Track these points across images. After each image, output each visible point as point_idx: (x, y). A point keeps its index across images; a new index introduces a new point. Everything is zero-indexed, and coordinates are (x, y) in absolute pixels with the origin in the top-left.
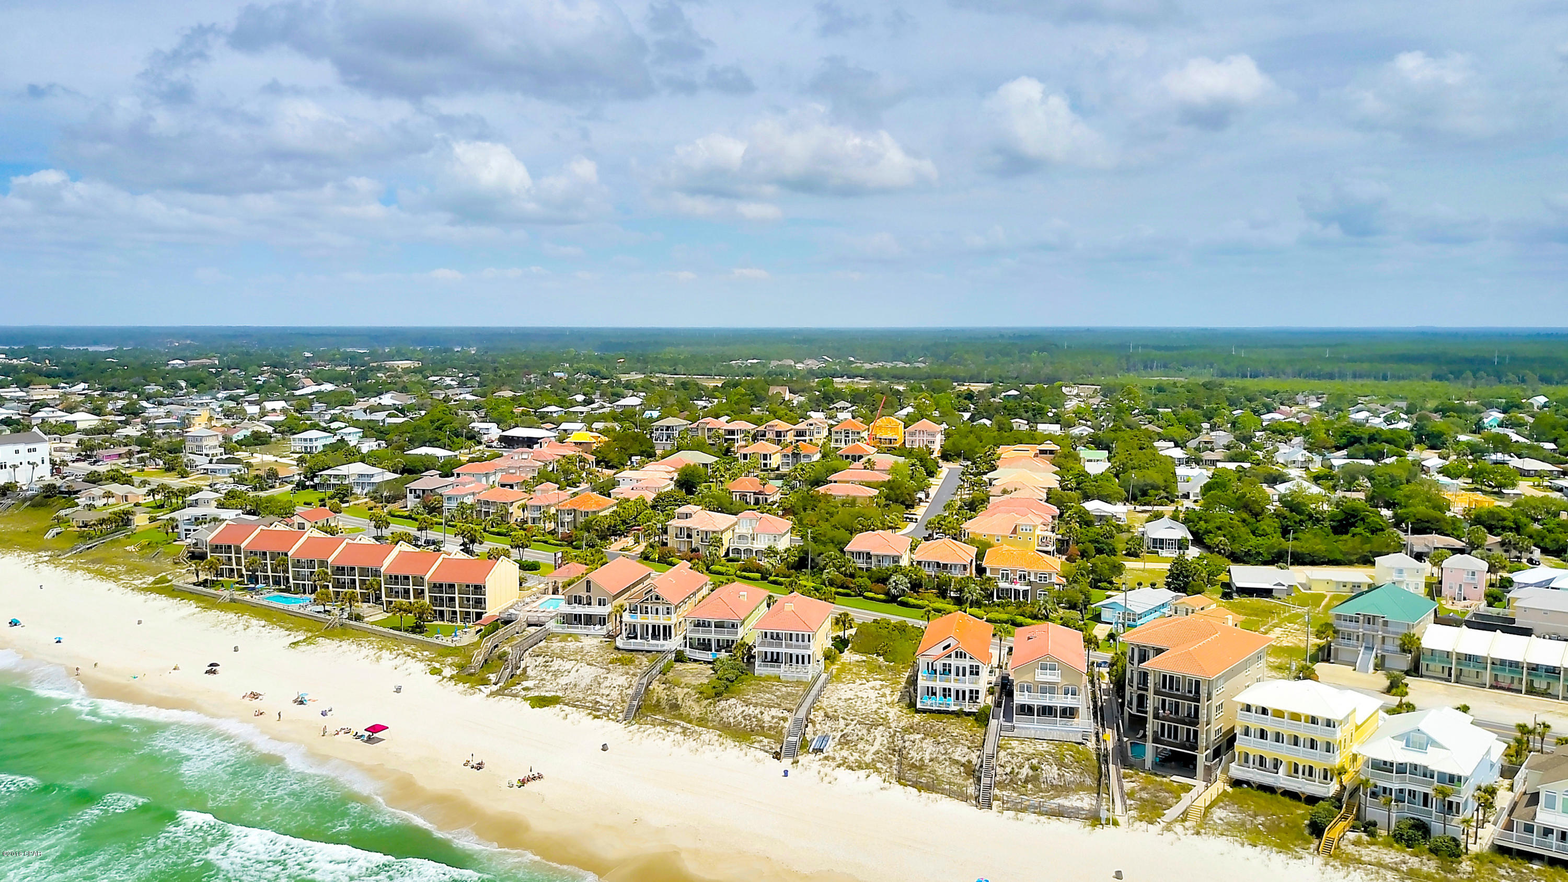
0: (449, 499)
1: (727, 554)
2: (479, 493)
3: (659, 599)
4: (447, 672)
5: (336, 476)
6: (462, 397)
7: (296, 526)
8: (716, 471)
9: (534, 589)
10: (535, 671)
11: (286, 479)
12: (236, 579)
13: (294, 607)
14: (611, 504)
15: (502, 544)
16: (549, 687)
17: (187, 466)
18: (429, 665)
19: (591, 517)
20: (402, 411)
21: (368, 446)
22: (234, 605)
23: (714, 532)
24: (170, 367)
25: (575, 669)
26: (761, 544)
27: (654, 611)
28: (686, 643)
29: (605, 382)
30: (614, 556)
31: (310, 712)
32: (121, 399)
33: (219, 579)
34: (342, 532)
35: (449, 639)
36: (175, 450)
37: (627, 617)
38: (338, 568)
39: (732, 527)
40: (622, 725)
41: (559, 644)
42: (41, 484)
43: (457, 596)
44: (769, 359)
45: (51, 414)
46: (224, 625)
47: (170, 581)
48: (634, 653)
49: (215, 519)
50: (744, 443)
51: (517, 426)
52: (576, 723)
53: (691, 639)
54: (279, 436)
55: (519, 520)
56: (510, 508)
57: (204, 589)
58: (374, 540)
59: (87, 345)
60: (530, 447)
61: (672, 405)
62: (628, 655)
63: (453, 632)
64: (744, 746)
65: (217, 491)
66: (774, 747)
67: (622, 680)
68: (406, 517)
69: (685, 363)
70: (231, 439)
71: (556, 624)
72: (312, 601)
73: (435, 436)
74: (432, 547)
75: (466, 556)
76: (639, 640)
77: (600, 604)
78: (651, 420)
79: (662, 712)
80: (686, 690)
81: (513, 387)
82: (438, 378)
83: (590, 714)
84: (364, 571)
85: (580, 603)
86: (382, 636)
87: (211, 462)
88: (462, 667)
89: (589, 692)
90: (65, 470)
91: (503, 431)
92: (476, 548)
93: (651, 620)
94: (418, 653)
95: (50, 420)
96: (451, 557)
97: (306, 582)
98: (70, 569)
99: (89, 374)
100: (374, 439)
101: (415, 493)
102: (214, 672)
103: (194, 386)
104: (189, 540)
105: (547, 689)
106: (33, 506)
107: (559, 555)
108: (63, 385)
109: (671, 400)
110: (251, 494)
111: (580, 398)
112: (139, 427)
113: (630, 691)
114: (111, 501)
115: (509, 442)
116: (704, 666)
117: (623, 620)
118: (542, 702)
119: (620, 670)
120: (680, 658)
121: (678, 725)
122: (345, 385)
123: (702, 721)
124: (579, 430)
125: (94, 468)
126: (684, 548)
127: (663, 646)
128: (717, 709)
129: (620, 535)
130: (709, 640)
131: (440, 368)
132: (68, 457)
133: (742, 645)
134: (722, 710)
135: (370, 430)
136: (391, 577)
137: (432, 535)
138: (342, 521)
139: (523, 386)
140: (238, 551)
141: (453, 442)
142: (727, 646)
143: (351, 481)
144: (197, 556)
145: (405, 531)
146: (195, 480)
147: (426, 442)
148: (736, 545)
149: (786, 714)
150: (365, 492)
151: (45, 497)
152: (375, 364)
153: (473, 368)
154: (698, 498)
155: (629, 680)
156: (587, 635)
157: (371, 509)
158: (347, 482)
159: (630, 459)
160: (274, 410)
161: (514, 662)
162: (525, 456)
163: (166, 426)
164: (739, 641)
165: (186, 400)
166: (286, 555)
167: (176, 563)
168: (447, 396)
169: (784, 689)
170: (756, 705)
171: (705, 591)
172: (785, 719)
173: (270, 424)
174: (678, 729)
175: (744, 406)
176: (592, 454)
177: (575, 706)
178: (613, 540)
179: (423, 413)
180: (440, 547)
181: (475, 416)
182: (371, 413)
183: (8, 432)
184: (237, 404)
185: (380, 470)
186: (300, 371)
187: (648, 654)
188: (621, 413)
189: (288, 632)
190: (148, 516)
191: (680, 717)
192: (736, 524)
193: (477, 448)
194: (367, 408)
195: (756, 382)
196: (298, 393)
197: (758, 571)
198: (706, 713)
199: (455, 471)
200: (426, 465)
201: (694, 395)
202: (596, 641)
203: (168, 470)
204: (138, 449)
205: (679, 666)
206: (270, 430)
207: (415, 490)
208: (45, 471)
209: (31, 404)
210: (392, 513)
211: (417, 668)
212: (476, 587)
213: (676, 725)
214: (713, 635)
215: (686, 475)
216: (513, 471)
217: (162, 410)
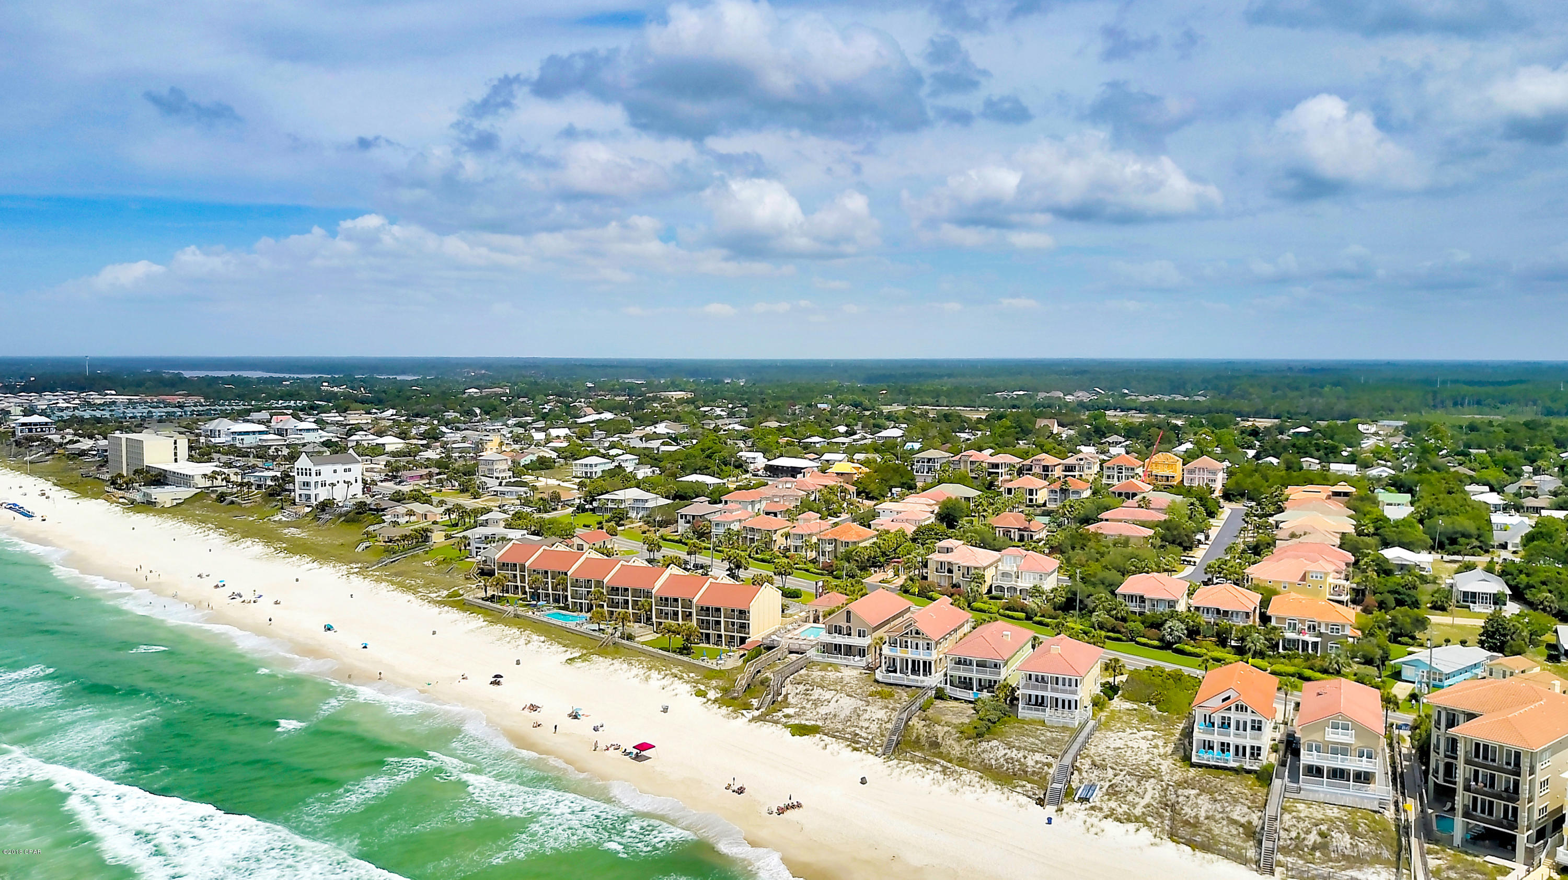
0: (717, 525)
1: (990, 591)
2: (745, 520)
3: (919, 634)
4: (712, 695)
5: (613, 500)
6: (731, 427)
7: (575, 547)
8: (978, 505)
9: (796, 617)
10: (796, 699)
11: (568, 502)
12: (520, 596)
13: (571, 625)
14: (872, 535)
15: (766, 571)
16: (809, 715)
17: (479, 488)
18: (694, 687)
19: (851, 547)
20: (675, 440)
21: (643, 473)
22: (517, 621)
23: (976, 568)
24: (466, 395)
25: (835, 699)
26: (1025, 583)
27: (914, 646)
28: (946, 680)
29: (868, 413)
30: (874, 588)
31: (583, 727)
32: (423, 424)
33: (505, 595)
34: (617, 554)
35: (714, 661)
36: (470, 472)
37: (886, 650)
38: (613, 588)
39: (995, 564)
40: (881, 760)
41: (819, 673)
42: (354, 501)
43: (722, 619)
44: (1037, 390)
45: (364, 438)
46: (508, 639)
47: (463, 595)
48: (893, 687)
49: (503, 539)
50: (1008, 477)
51: (781, 456)
52: (835, 754)
53: (952, 676)
54: (562, 461)
55: (782, 548)
56: (774, 536)
57: (491, 604)
58: (646, 563)
59: (396, 374)
60: (794, 476)
61: (934, 437)
62: (887, 689)
63: (718, 656)
64: (1006, 790)
65: (505, 512)
66: (1037, 792)
67: (881, 714)
68: (676, 542)
69: (948, 394)
70: (519, 463)
71: (816, 653)
72: (588, 619)
73: (706, 464)
74: (700, 571)
75: (732, 581)
76: (898, 674)
77: (859, 636)
78: (912, 452)
79: (921, 749)
80: (946, 729)
81: (778, 417)
82: (709, 408)
83: (849, 746)
84: (636, 593)
85: (840, 633)
86: (652, 656)
87: (500, 484)
88: (725, 691)
89: (849, 723)
90: (374, 489)
91: (769, 460)
92: (741, 573)
93: (911, 654)
94: (684, 675)
95: (363, 442)
96: (717, 581)
97: (583, 601)
98: (376, 581)
99: (397, 401)
100: (649, 466)
101: (686, 518)
102: (498, 683)
103: (487, 413)
104: (479, 558)
105: (807, 717)
106: (346, 521)
107: (820, 584)
108: (374, 411)
109: (933, 432)
110: (536, 515)
111: (842, 429)
112: (438, 451)
113: (889, 726)
114: (413, 518)
115: (774, 471)
116: (964, 705)
117: (883, 652)
118: (802, 730)
119: (880, 703)
120: (940, 695)
121: (938, 763)
122: (623, 415)
123: (963, 761)
124: (840, 461)
125: (399, 487)
126: (945, 583)
127: (922, 681)
128: (979, 750)
129: (880, 567)
130: (970, 679)
131: (711, 398)
132: (377, 477)
133: (1005, 687)
134: (983, 752)
135: (646, 457)
136: (661, 598)
137: (701, 559)
138: (618, 543)
139: (788, 417)
140: (523, 569)
141: (722, 470)
142: (990, 686)
143: (627, 505)
144: (486, 573)
145: (676, 555)
146: (485, 501)
147: (696, 470)
148: (999, 583)
149: (1050, 759)
150: (639, 516)
151: (357, 513)
152: (651, 395)
153: (742, 399)
154: (959, 532)
155: (888, 714)
156: (847, 666)
157: (644, 532)
158: (623, 506)
159: (891, 491)
160: (558, 437)
161: (776, 688)
162: (789, 485)
163: (462, 450)
164: (1001, 682)
165: (480, 426)
166: (566, 574)
167: (467, 579)
168: (717, 426)
169: (1049, 734)
170: (1019, 748)
171: (967, 628)
172: (1049, 765)
173: (555, 449)
174: (937, 768)
175: (1009, 439)
176: (853, 484)
177: (834, 737)
178: (873, 571)
179: (694, 442)
180: (707, 571)
181: (742, 445)
182: (646, 441)
183: (328, 453)
184: (526, 431)
185: (654, 496)
186: (583, 400)
187: (908, 689)
188: (883, 445)
189: (565, 649)
190: (444, 533)
191: (940, 755)
192: (999, 560)
193: (744, 476)
194: (643, 436)
195: (1022, 415)
196: (580, 421)
197: (1022, 611)
198: (967, 753)
199: (723, 498)
200: (695, 492)
201: (956, 427)
202: (855, 673)
203: (462, 491)
204: (437, 471)
205: (939, 704)
206: (554, 455)
207: (686, 516)
208: (357, 488)
209: (348, 427)
210: (664, 537)
211: (684, 689)
212: (741, 612)
213: (935, 763)
214: (975, 674)
215: (948, 509)
216: (777, 500)
217: (459, 435)
